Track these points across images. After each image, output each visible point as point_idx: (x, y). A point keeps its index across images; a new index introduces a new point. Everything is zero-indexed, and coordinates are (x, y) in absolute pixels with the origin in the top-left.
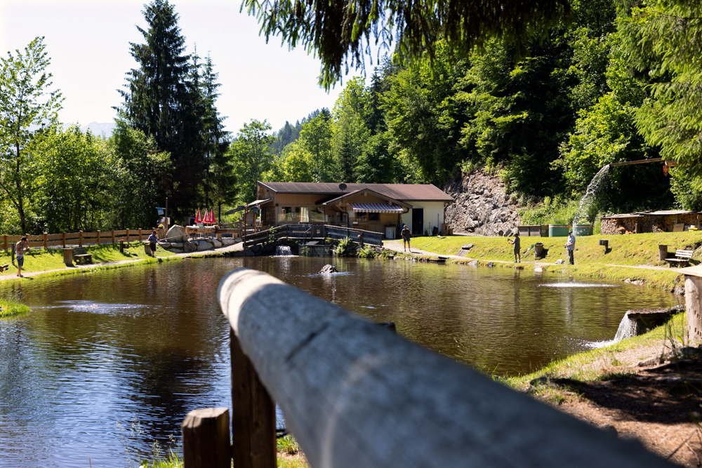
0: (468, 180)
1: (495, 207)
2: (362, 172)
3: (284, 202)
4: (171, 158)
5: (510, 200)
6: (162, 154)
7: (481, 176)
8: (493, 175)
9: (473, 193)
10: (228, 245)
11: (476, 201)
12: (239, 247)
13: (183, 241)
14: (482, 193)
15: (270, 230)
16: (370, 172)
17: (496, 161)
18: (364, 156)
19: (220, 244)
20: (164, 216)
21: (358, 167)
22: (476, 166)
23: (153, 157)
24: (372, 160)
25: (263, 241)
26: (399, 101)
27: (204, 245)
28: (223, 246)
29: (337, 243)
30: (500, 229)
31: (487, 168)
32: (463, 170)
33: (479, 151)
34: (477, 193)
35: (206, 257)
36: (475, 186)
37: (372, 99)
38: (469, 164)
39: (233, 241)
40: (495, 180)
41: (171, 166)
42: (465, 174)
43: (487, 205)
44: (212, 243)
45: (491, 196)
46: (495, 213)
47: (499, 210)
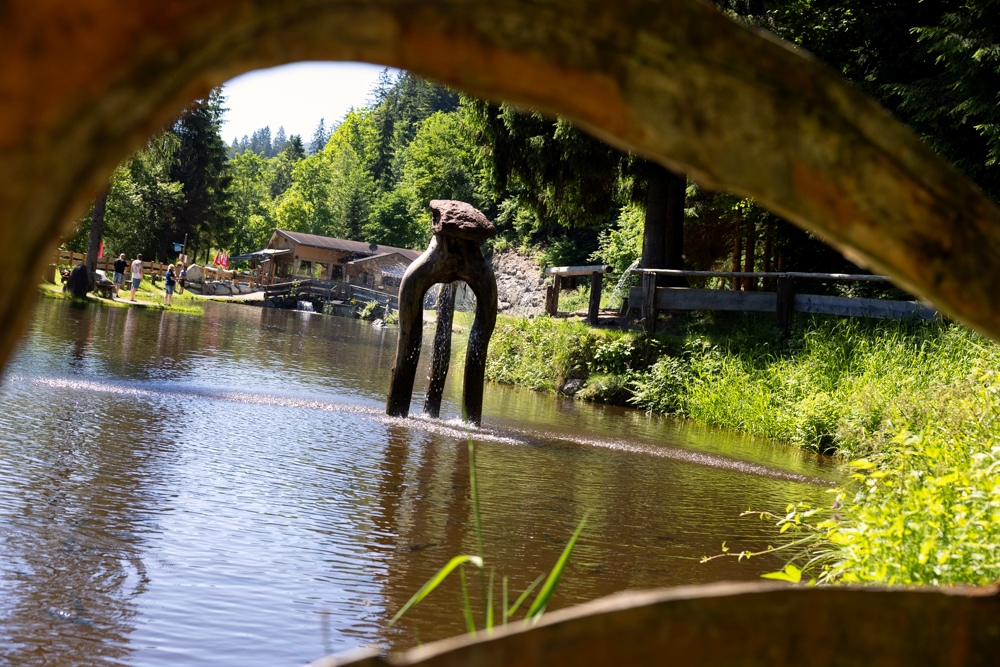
0: (499, 258)
1: (528, 290)
2: (373, 232)
3: (305, 255)
4: (183, 190)
5: (544, 285)
6: (174, 185)
7: (515, 256)
8: (528, 256)
9: (504, 273)
10: (245, 293)
11: (506, 281)
12: (259, 296)
13: (200, 282)
14: (514, 274)
15: (293, 282)
16: (382, 233)
17: (532, 242)
18: (377, 213)
19: (237, 291)
20: (181, 252)
21: (367, 225)
22: (511, 244)
23: (164, 186)
24: (386, 219)
25: (284, 294)
26: (431, 159)
27: (223, 289)
28: (240, 293)
29: (363, 307)
30: (530, 313)
31: (522, 248)
32: (495, 247)
33: (517, 229)
34: (509, 273)
35: (228, 301)
36: (507, 265)
37: (379, 141)
38: (503, 241)
39: (250, 290)
40: (530, 262)
41: (183, 199)
42: (497, 251)
43: (519, 287)
44: (230, 289)
45: (524, 278)
46: (527, 297)
47: (531, 294)
